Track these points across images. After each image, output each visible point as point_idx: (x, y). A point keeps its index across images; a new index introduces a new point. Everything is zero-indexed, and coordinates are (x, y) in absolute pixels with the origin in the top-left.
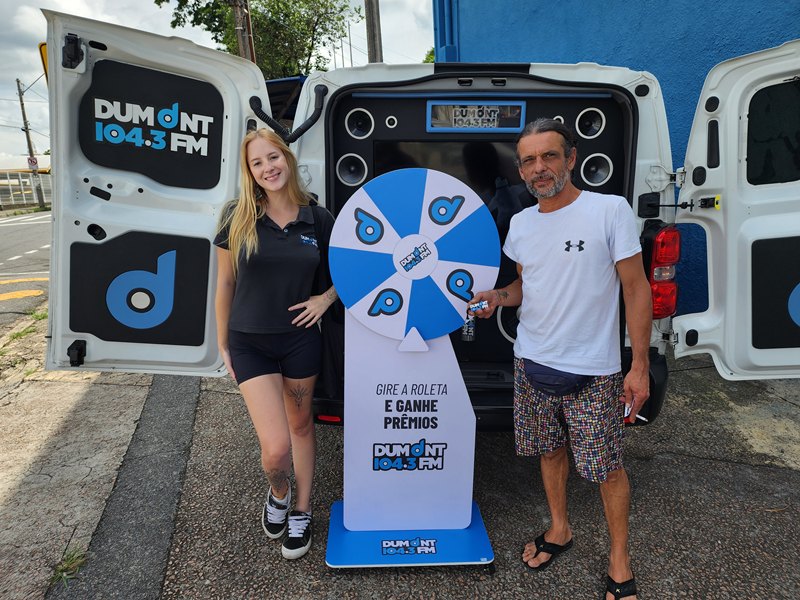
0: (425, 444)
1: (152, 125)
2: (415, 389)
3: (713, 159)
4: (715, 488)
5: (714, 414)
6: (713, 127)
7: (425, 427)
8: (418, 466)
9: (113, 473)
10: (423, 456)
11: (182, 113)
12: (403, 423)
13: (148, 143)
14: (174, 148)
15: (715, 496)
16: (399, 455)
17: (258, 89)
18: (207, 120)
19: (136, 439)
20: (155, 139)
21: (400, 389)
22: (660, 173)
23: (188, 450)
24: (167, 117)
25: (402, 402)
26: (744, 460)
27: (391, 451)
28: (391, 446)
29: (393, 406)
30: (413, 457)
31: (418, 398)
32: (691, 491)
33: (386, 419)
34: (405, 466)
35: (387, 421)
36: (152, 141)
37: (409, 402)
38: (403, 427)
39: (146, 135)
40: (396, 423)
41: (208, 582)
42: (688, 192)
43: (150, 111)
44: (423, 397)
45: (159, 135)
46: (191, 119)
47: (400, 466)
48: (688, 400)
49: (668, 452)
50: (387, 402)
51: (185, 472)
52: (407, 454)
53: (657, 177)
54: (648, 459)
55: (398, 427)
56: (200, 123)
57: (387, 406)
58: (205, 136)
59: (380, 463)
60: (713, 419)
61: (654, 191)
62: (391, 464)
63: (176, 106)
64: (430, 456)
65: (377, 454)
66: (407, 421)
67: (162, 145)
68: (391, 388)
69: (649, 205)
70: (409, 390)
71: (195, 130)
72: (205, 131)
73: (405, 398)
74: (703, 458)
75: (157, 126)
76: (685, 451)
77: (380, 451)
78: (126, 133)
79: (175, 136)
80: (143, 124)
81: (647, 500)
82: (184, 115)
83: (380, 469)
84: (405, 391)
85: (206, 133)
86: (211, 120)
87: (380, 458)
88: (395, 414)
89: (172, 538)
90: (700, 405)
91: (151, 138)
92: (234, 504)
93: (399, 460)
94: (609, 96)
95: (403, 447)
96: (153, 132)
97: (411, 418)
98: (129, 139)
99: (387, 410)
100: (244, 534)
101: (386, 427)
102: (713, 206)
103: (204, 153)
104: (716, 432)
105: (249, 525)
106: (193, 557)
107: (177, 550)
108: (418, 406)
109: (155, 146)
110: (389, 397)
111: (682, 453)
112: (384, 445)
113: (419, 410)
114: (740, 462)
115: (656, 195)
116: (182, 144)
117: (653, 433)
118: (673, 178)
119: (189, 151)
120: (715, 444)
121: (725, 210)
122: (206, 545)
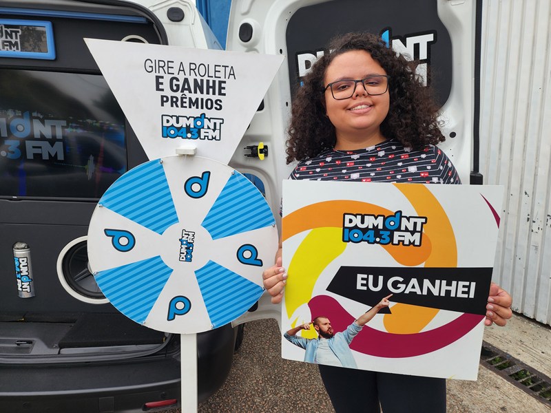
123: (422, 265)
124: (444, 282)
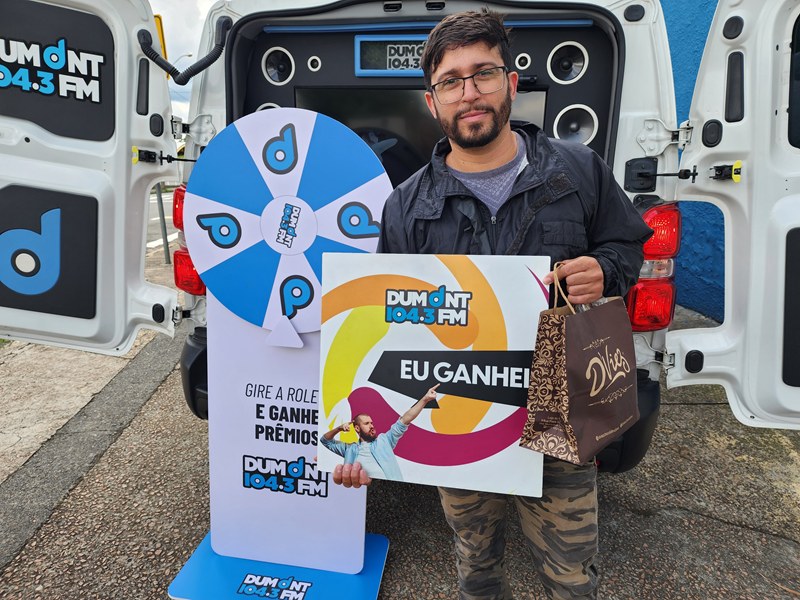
0: (305, 464)
1: (39, 65)
2: (293, 393)
3: (735, 109)
4: (729, 567)
5: (765, 465)
6: (736, 62)
7: (304, 442)
8: (296, 489)
9: (37, 446)
10: (303, 477)
11: (69, 52)
12: (278, 435)
13: (36, 86)
14: (63, 93)
15: (724, 579)
16: (273, 472)
17: (147, 21)
18: (97, 59)
19: (82, 412)
20: (43, 82)
21: (273, 392)
22: (658, 131)
23: (120, 432)
24: (54, 57)
25: (277, 409)
26: (787, 533)
27: (264, 467)
28: (264, 460)
29: (265, 412)
30: (291, 477)
31: (296, 405)
32: (692, 567)
33: (257, 427)
34: (281, 487)
35: (259, 430)
36: (40, 84)
37: (284, 409)
38: (278, 440)
39: (34, 78)
40: (270, 434)
41: (40, 588)
42: (696, 155)
43: (35, 48)
44: (301, 405)
45: (47, 77)
46: (79, 57)
47: (275, 486)
48: (733, 442)
49: (680, 508)
50: (258, 406)
51: (101, 456)
52: (283, 473)
53: (653, 135)
54: (647, 514)
55: (272, 439)
56: (89, 63)
57: (259, 412)
58: (95, 78)
59: (253, 479)
60: (760, 471)
61: (649, 154)
62: (263, 483)
63: (62, 43)
64: (311, 478)
65: (248, 468)
66: (282, 432)
67: (50, 89)
68: (263, 390)
69: (640, 175)
70: (285, 394)
71: (84, 71)
72: (95, 73)
73: (280, 404)
74: (728, 523)
75: (44, 67)
76: (705, 509)
77: (251, 465)
78: (13, 74)
79: (63, 79)
80: (29, 65)
81: (621, 571)
82: (71, 54)
83: (251, 486)
84: (279, 396)
85: (97, 75)
86: (100, 59)
87: (252, 473)
88: (267, 422)
89: (39, 529)
90: (747, 450)
91: (38, 80)
92: (125, 499)
93: (274, 479)
94: (590, 23)
95: (278, 463)
96: (40, 74)
97: (287, 430)
98: (16, 82)
99: (258, 417)
100: (113, 537)
101: (257, 437)
102: (730, 178)
103: (96, 98)
104: (759, 489)
105: (125, 527)
106: (44, 555)
107: (34, 544)
108: (296, 415)
109: (43, 90)
110: (261, 401)
111: (699, 512)
112: (256, 459)
113: (298, 421)
114: (781, 536)
115: (652, 161)
116: (72, 88)
117: (670, 480)
118: (675, 136)
119: (80, 96)
120: (753, 505)
121: (750, 185)
122: (65, 543)
123: (470, 348)
124: (495, 368)
